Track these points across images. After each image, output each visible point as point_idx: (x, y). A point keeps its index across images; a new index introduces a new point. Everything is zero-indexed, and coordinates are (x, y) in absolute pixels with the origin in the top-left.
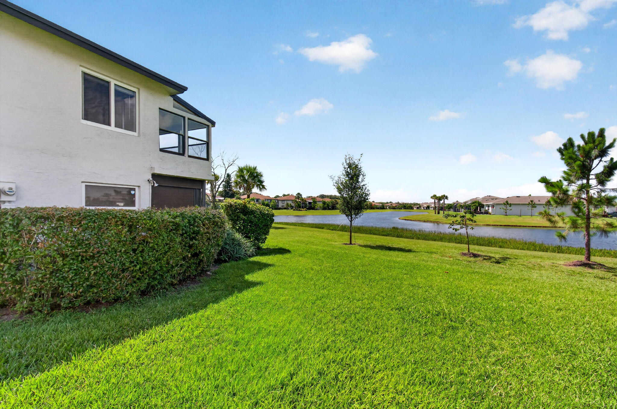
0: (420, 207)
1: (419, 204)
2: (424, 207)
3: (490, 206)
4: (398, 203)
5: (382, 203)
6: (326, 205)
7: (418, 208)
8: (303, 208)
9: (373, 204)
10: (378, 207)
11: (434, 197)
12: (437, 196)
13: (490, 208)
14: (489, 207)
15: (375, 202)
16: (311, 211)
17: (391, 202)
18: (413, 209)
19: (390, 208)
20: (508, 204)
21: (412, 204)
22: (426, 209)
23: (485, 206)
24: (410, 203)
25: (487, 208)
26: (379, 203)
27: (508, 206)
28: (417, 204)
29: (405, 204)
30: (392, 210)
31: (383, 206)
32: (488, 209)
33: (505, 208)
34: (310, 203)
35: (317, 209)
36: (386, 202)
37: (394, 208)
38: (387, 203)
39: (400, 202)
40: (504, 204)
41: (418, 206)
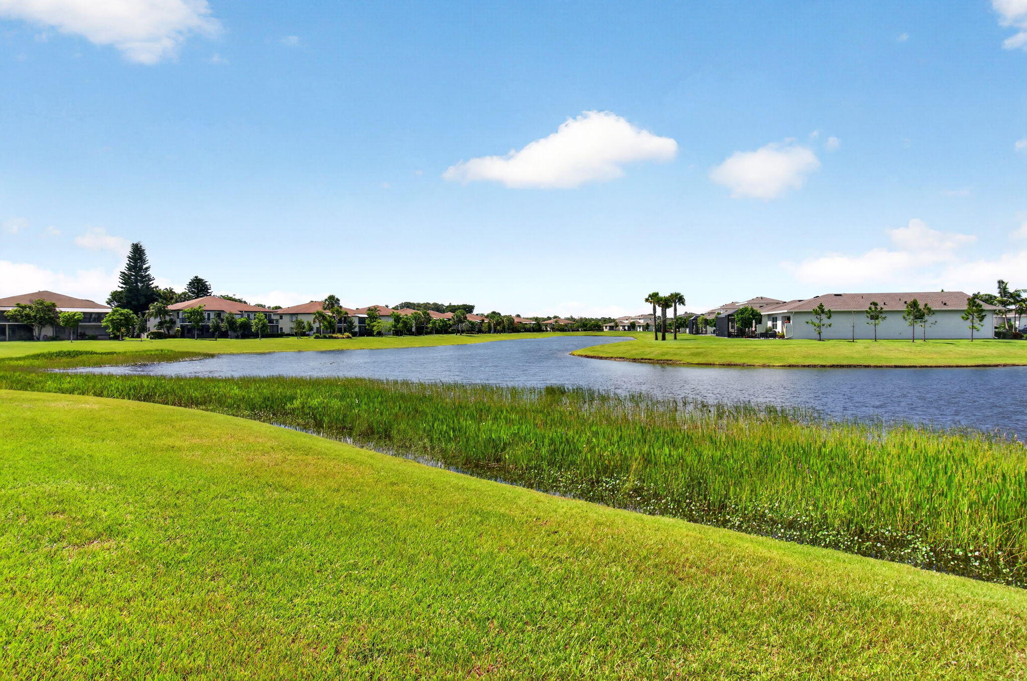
0: (617, 326)
1: (614, 320)
2: (624, 327)
3: (779, 318)
4: (572, 319)
5: (536, 319)
6: (400, 325)
7: (611, 328)
8: (340, 331)
9: (516, 320)
10: (528, 326)
11: (654, 298)
12: (661, 295)
13: (779, 323)
14: (774, 319)
15: (522, 316)
16: (365, 338)
17: (555, 317)
18: (602, 330)
19: (554, 329)
20: (823, 312)
21: (600, 320)
22: (629, 329)
23: (764, 320)
24: (594, 317)
25: (770, 324)
26: (531, 319)
27: (824, 317)
28: (610, 318)
29: (586, 319)
30: (559, 334)
31: (539, 325)
32: (775, 326)
33: (817, 322)
34: (362, 320)
35: (380, 334)
36: (546, 317)
37: (562, 329)
38: (549, 318)
39: (576, 317)
40: (816, 312)
41: (612, 324)
